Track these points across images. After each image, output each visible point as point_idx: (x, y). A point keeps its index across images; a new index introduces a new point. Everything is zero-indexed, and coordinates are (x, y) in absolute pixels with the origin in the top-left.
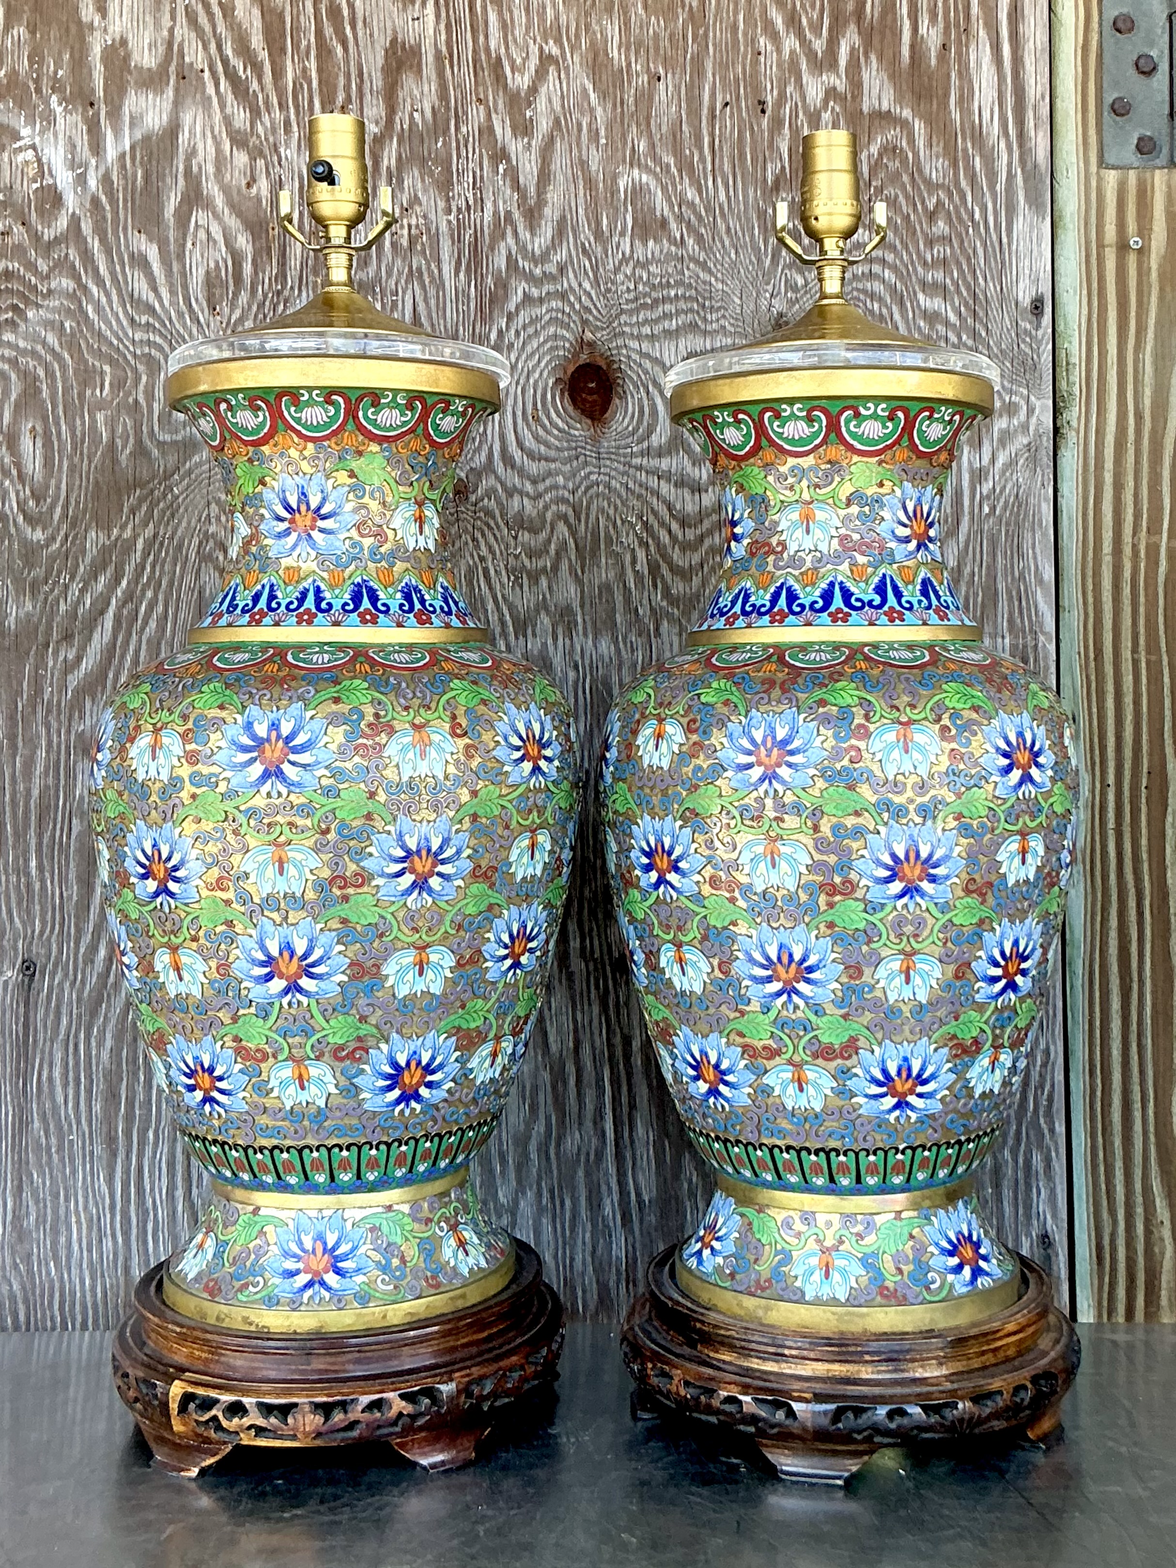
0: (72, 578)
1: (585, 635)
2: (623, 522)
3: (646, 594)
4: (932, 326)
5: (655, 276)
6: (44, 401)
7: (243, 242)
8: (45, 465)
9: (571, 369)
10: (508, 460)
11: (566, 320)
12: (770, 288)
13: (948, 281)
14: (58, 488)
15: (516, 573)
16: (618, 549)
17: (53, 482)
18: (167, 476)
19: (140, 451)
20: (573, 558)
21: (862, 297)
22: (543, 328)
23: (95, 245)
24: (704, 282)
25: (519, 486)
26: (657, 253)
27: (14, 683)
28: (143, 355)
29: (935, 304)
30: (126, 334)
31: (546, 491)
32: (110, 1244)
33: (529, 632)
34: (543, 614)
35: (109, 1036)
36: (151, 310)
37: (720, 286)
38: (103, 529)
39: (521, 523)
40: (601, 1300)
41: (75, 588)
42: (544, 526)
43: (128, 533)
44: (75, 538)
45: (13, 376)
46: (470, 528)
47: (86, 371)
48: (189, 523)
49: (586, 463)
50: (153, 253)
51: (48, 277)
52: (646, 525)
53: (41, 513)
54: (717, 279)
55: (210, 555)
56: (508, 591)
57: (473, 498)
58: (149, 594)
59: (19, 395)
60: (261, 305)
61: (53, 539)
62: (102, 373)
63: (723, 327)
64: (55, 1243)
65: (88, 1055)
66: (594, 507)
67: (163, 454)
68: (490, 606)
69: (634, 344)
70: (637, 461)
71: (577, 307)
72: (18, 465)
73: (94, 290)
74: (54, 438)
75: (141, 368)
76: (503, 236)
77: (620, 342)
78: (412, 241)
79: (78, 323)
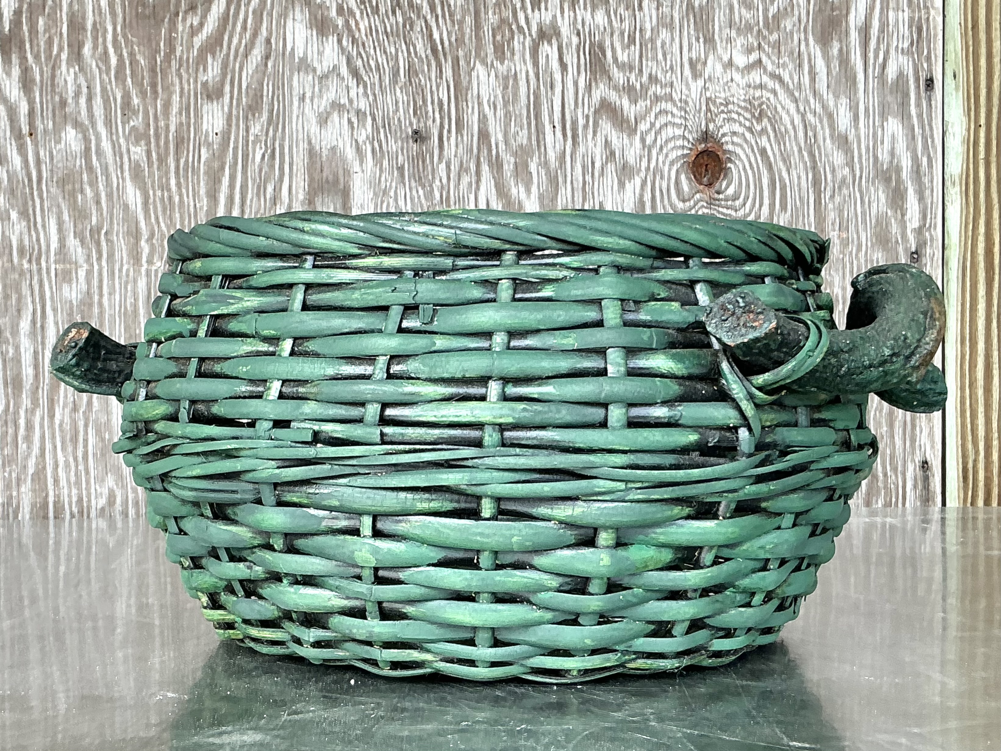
27: (154, 43)
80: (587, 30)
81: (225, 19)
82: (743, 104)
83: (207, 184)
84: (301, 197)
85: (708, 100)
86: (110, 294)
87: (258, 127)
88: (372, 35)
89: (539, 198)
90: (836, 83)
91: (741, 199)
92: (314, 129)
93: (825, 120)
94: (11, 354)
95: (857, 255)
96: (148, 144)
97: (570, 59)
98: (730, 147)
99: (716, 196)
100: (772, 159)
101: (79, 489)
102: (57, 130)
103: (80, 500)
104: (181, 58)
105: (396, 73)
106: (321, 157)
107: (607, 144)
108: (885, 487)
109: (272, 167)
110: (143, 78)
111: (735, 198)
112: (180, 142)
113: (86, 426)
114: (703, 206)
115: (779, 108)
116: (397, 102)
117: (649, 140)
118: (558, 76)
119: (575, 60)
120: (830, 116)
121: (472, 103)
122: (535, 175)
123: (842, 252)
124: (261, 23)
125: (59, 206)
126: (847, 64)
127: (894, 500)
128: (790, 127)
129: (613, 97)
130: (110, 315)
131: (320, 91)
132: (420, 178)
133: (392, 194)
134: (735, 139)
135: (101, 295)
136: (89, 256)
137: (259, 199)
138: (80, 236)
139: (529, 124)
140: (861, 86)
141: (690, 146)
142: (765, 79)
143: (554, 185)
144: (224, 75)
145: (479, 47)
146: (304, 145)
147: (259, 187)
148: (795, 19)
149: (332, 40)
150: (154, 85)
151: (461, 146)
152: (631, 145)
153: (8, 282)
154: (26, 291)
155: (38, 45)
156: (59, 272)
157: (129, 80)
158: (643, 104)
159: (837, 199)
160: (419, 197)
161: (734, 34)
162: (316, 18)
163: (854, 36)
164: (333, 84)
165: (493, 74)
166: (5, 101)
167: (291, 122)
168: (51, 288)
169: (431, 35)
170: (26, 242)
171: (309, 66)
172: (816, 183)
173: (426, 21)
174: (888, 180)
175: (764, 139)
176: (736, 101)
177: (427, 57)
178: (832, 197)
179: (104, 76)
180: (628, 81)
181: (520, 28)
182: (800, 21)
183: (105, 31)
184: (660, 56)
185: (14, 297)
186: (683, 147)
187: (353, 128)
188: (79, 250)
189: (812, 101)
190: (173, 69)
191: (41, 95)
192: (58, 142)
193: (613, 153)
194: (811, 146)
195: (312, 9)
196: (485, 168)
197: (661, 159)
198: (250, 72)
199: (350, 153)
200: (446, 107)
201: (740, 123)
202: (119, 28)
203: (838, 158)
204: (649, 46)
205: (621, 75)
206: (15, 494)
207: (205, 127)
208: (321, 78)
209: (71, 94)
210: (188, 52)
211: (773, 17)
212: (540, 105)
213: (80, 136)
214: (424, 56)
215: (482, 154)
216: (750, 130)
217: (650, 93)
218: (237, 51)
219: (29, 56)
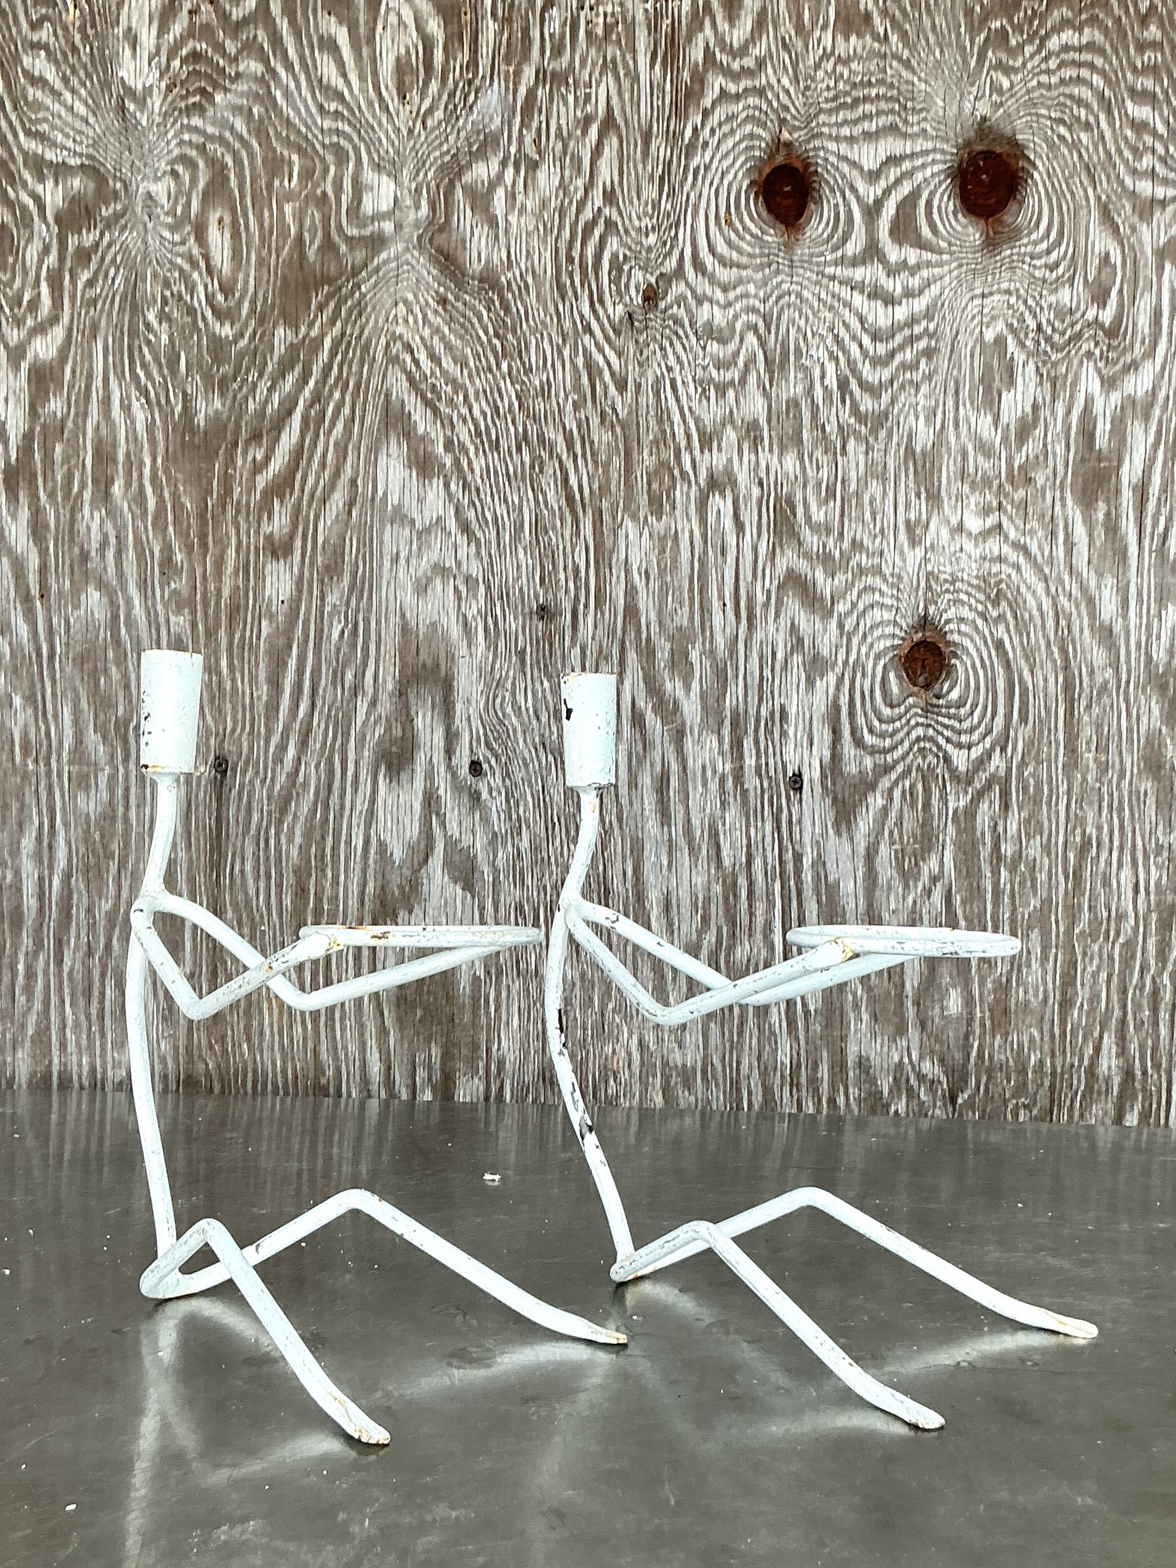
0: (261, 376)
1: (771, 450)
2: (813, 334)
3: (834, 410)
4: (1139, 137)
5: (856, 73)
6: (232, 191)
7: (435, 27)
8: (233, 258)
9: (767, 170)
10: (699, 266)
11: (763, 117)
12: (974, 90)
13: (1158, 89)
14: (246, 282)
15: (703, 383)
16: (808, 363)
17: (241, 276)
18: (355, 272)
19: (328, 246)
20: (762, 371)
21: (1068, 103)
22: (739, 126)
23: (284, 26)
24: (907, 82)
25: (709, 293)
26: (859, 50)
27: (204, 481)
28: (331, 144)
29: (1141, 112)
30: (315, 123)
31: (737, 299)
32: (300, 1030)
33: (715, 445)
34: (729, 428)
35: (298, 833)
36: (340, 97)
37: (923, 86)
38: (290, 327)
39: (710, 332)
40: (766, 1101)
41: (263, 387)
42: (732, 337)
43: (314, 333)
44: (263, 335)
45: (201, 164)
46: (658, 337)
47: (274, 159)
48: (376, 322)
49: (778, 272)
50: (342, 37)
51: (236, 59)
52: (836, 337)
53: (229, 308)
54: (920, 79)
55: (397, 356)
56: (695, 405)
57: (662, 305)
58: (337, 395)
59: (207, 185)
60: (452, 95)
61: (242, 335)
62: (290, 164)
63: (924, 131)
64: (248, 1027)
65: (278, 851)
66: (785, 318)
67: (351, 249)
68: (677, 418)
69: (832, 146)
70: (830, 270)
71: (775, 104)
72: (207, 257)
73: (282, 73)
74: (242, 228)
75: (330, 158)
76: (701, 28)
77: (817, 143)
78: (608, 29)
79: (267, 111)
80: (772, 479)
81: (298, 453)
82: (975, 582)
83: (268, 666)
84: (390, 687)
85: (929, 575)
86: (138, 806)
87: (336, 595)
88: (489, 478)
89: (702, 698)
90: (1099, 556)
91: (968, 706)
92: (408, 598)
93: (1083, 606)
94: (8, 880)
95: (1118, 785)
96: (194, 612)
97: (749, 516)
98: (956, 637)
99: (935, 701)
100: (1011, 655)
101: (92, 1056)
102: (76, 592)
103: (93, 1070)
104: (239, 502)
105: (519, 528)
106: (417, 636)
107: (794, 628)
108: (1144, 1090)
109: (355, 646)
110: (189, 526)
111: (960, 704)
112: (235, 610)
113: (103, 975)
114: (916, 714)
115: (1023, 589)
116: (519, 567)
117: (849, 625)
118: (731, 540)
119: (755, 518)
120: (1091, 601)
121: (618, 571)
122: (697, 667)
123: (1099, 780)
124: (345, 458)
125: (75, 690)
126: (1115, 534)
127: (1154, 1106)
128: (1035, 613)
129: (803, 566)
130: (138, 833)
131: (419, 549)
132: (545, 665)
133: (509, 685)
134: (963, 627)
135: (127, 807)
136: (112, 756)
137: (335, 688)
138: (101, 729)
139: (692, 599)
140: (1133, 563)
141: (903, 634)
142: (1006, 549)
143: (721, 680)
144: (294, 525)
145: (629, 498)
146: (395, 620)
147: (335, 673)
148: (1050, 471)
149: (437, 484)
150: (203, 537)
151: (600, 626)
152: (825, 630)
153: (8, 786)
154: (29, 799)
155: (54, 479)
156: (74, 775)
157: (171, 529)
158: (843, 578)
159: (1096, 710)
160: (544, 691)
161: (966, 489)
162: (416, 453)
163: (1127, 497)
164: (436, 541)
165: (646, 532)
166: (10, 552)
167: (379, 587)
168: (63, 796)
169: (566, 480)
170: (32, 735)
171: (406, 516)
172: (1068, 687)
173: (561, 462)
174: (1163, 688)
175: (1001, 628)
176: (965, 577)
177: (560, 508)
178: (1089, 707)
179: (140, 523)
180: (824, 547)
181: (683, 474)
182: (1055, 475)
183: (142, 463)
184: (868, 516)
185: (15, 806)
186: (894, 636)
187: (460, 599)
188: (101, 748)
189: (1067, 578)
190: (229, 516)
191: (56, 546)
192: (76, 607)
193: (800, 641)
194: (1063, 639)
195: (413, 442)
196: (632, 656)
197: (864, 650)
198: (329, 523)
199: (456, 631)
200: (583, 574)
201: (970, 606)
202: (159, 460)
203: (1099, 656)
204: (854, 502)
205: (815, 538)
206: (9, 1059)
207: (267, 594)
208: (420, 534)
209: (95, 545)
210: (249, 495)
211: (1020, 467)
212: (706, 575)
213: (105, 600)
214: (556, 508)
215: (627, 638)
216: (983, 616)
217: (853, 563)
218: (312, 495)
219: (41, 493)
